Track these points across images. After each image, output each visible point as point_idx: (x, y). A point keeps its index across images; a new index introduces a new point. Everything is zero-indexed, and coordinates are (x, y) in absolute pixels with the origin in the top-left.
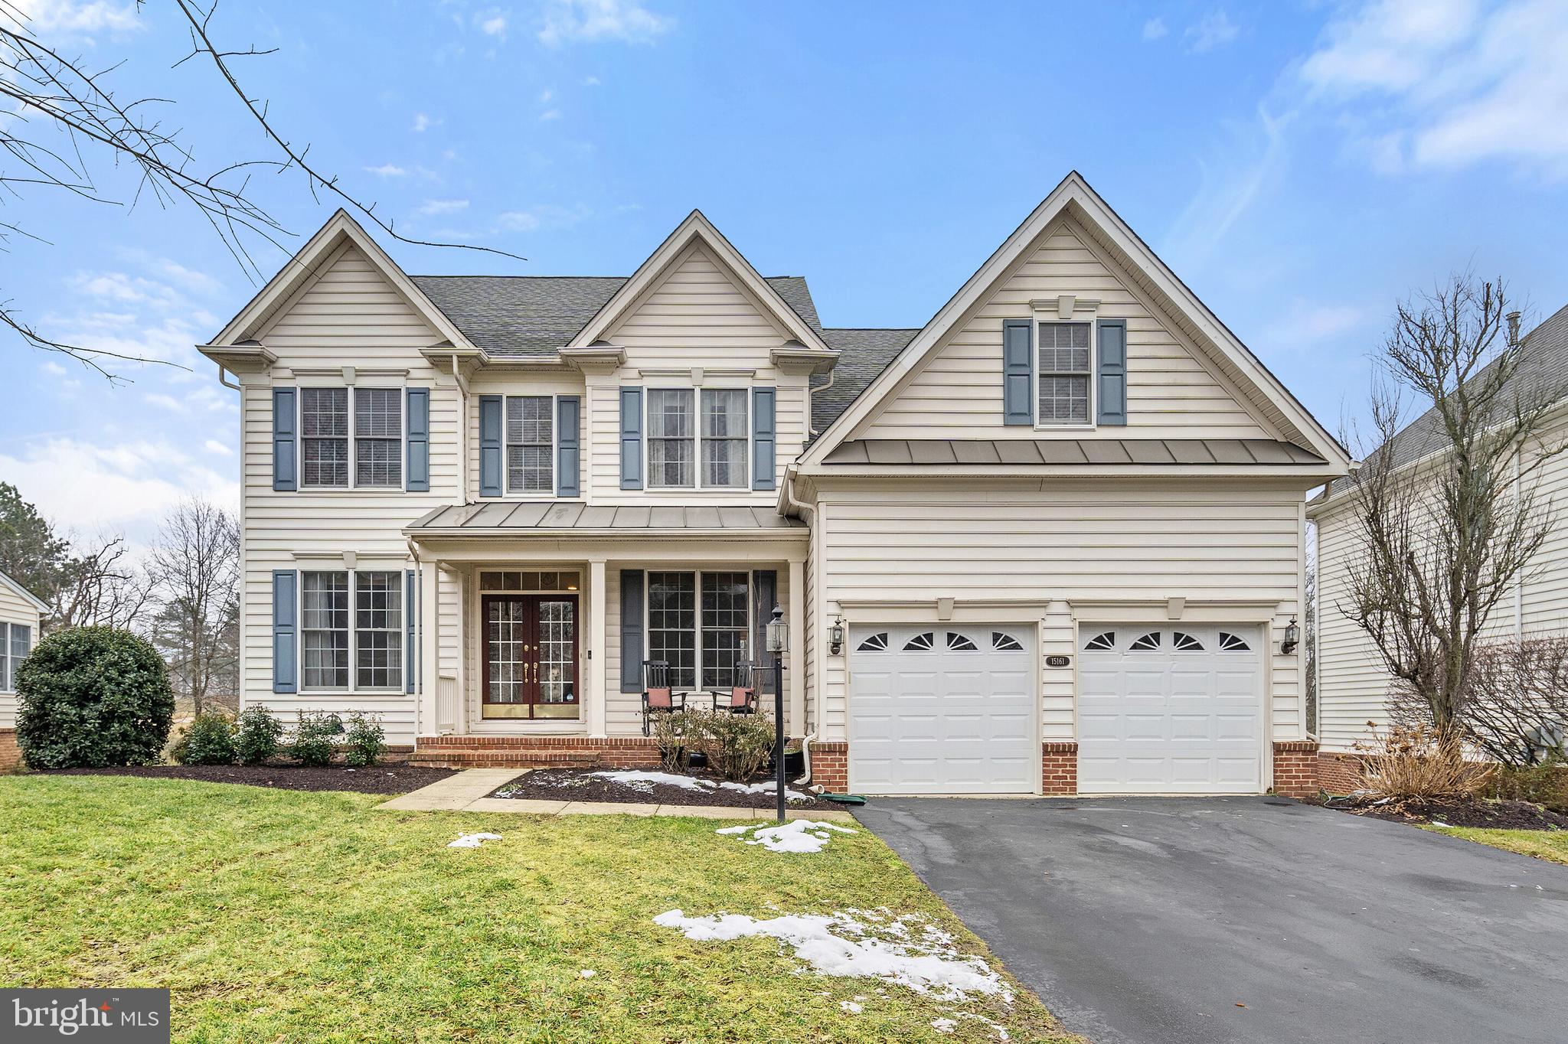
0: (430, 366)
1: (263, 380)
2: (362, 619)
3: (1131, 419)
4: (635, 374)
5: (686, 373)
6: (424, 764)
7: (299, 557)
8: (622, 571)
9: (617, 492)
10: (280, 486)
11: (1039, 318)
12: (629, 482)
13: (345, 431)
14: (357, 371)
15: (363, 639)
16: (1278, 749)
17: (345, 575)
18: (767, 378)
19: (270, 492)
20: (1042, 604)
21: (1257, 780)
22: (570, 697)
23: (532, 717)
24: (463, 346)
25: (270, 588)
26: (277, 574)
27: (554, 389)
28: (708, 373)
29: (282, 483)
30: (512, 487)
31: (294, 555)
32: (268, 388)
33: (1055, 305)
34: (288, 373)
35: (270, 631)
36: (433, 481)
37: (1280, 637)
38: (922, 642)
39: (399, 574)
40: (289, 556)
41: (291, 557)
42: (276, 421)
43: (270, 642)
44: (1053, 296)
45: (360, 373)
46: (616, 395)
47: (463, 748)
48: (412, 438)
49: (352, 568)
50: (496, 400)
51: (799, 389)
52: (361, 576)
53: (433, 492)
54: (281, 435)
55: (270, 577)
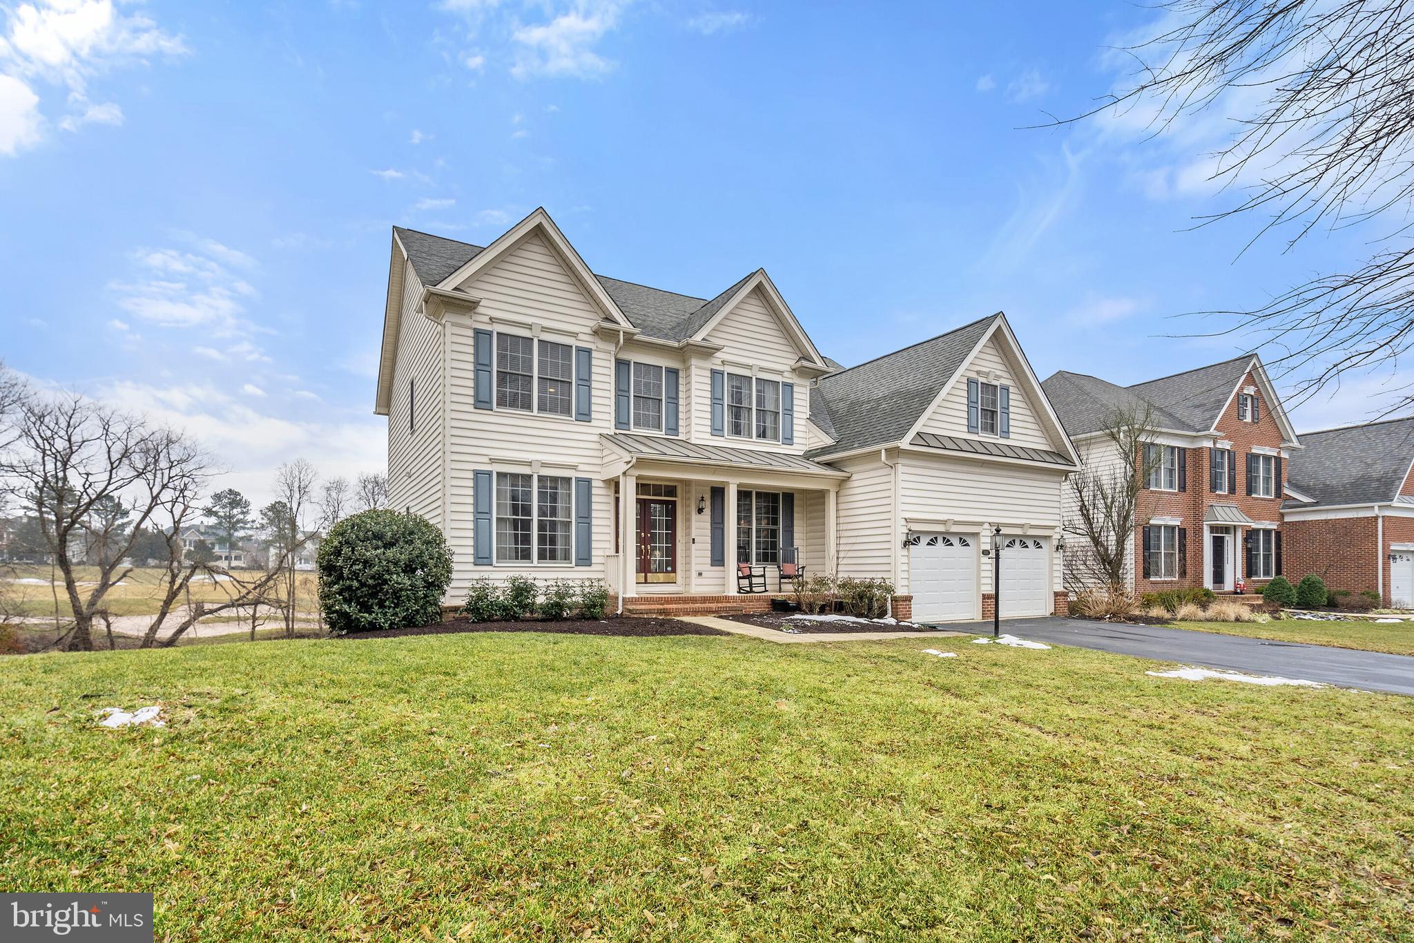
0: (591, 332)
1: (465, 320)
2: (542, 512)
3: (1011, 436)
4: (719, 362)
5: (749, 367)
6: (641, 616)
7: (493, 461)
8: (712, 487)
9: (709, 436)
10: (479, 405)
11: (981, 380)
12: (716, 431)
13: (531, 368)
14: (542, 327)
15: (542, 526)
16: (1056, 594)
17: (530, 477)
18: (789, 378)
19: (471, 409)
20: (981, 524)
21: (1044, 608)
22: (669, 569)
23: (646, 582)
24: (625, 325)
25: (471, 484)
26: (477, 473)
27: (664, 362)
28: (762, 369)
29: (481, 403)
30: (637, 424)
31: (490, 459)
32: (468, 327)
33: (988, 374)
34: (486, 319)
35: (471, 517)
36: (594, 415)
37: (1055, 543)
38: (932, 542)
39: (569, 479)
40: (486, 460)
41: (488, 461)
42: (476, 354)
43: (471, 526)
44: (987, 370)
45: (545, 329)
46: (708, 374)
47: (655, 604)
48: (580, 382)
49: (536, 472)
50: (628, 363)
51: (805, 386)
52: (541, 478)
53: (594, 423)
54: (481, 366)
55: (471, 475)
